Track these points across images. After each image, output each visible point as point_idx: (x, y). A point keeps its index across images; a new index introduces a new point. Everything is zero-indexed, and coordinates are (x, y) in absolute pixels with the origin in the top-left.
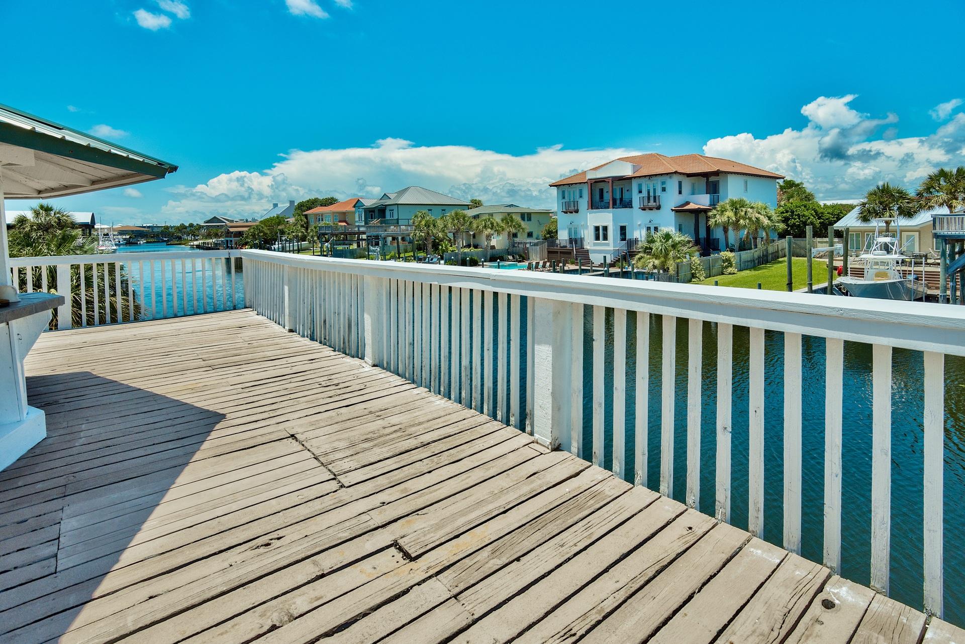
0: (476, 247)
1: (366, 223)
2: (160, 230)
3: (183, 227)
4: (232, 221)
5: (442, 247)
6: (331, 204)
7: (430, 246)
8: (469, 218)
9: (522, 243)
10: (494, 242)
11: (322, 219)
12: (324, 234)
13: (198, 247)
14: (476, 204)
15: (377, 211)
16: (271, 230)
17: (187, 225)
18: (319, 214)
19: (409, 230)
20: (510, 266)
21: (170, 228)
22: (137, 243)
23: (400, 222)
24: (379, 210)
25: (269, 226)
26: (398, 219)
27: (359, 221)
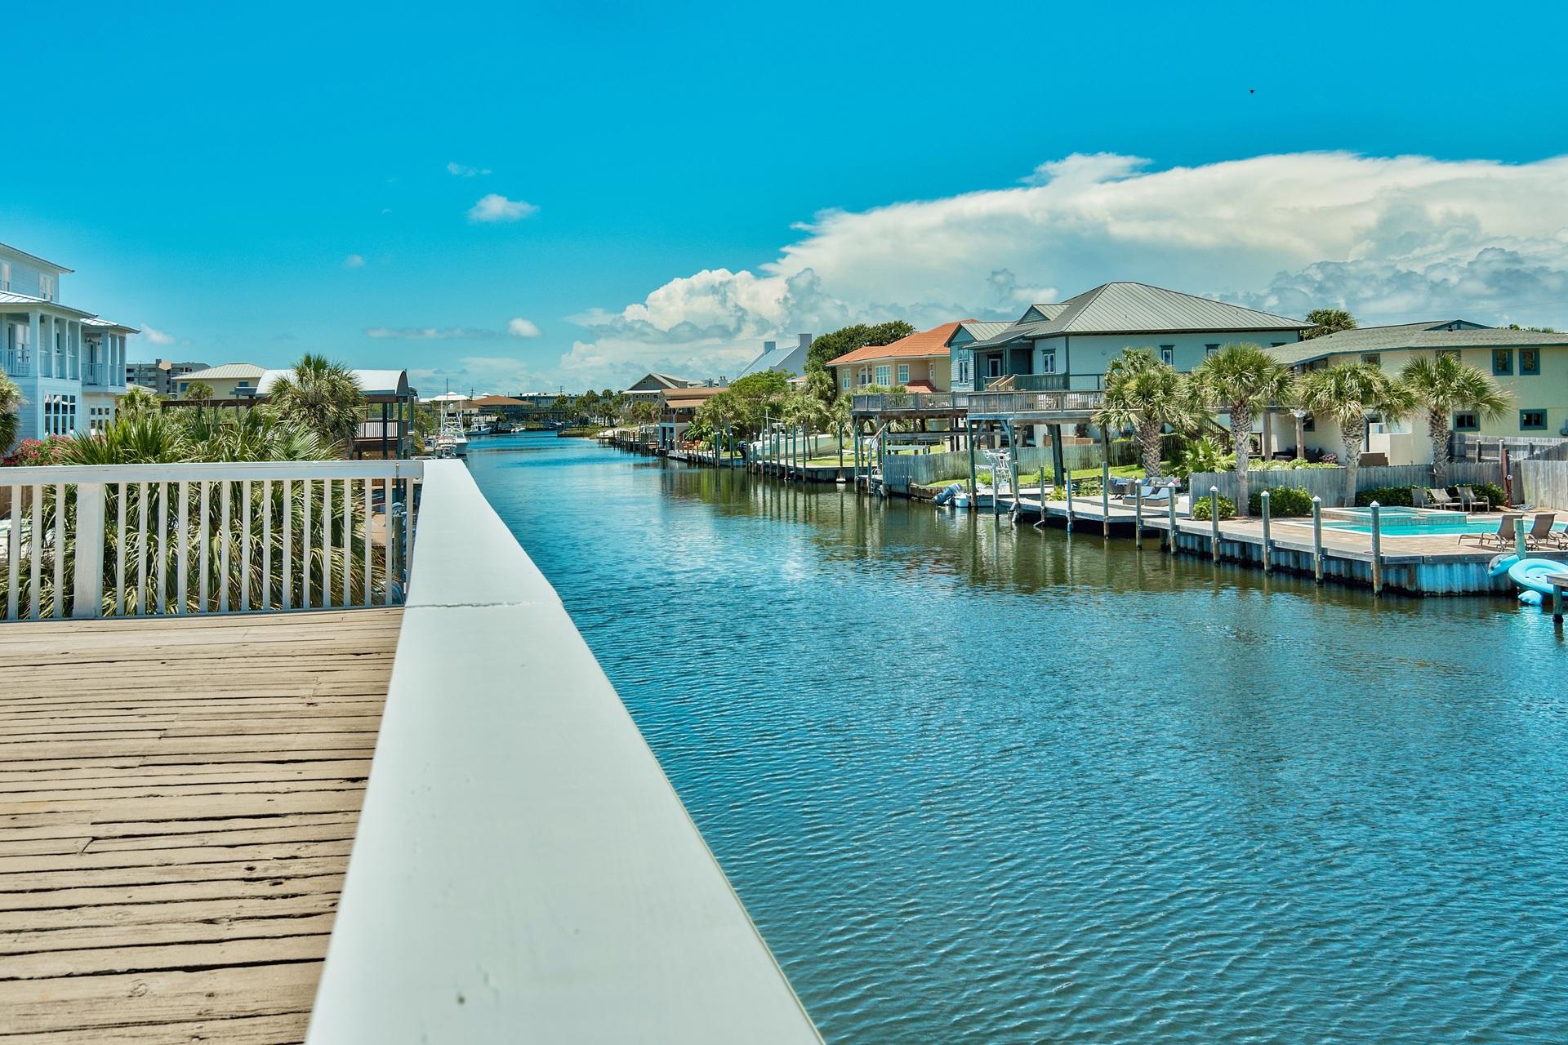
0: (1315, 456)
1: (978, 387)
2: (550, 405)
3: (592, 397)
4: (684, 385)
5: (1197, 454)
6: (896, 338)
7: (1155, 451)
8: (1279, 368)
9: (1495, 448)
10: (1380, 442)
11: (870, 376)
12: (867, 416)
13: (613, 442)
14: (1330, 322)
15: (1007, 356)
16: (755, 405)
17: (600, 394)
18: (862, 365)
19: (1091, 404)
20: (1433, 524)
21: (569, 401)
22: (510, 432)
23: (1074, 383)
24: (1012, 351)
25: (750, 396)
26: (1067, 376)
27: (960, 384)
